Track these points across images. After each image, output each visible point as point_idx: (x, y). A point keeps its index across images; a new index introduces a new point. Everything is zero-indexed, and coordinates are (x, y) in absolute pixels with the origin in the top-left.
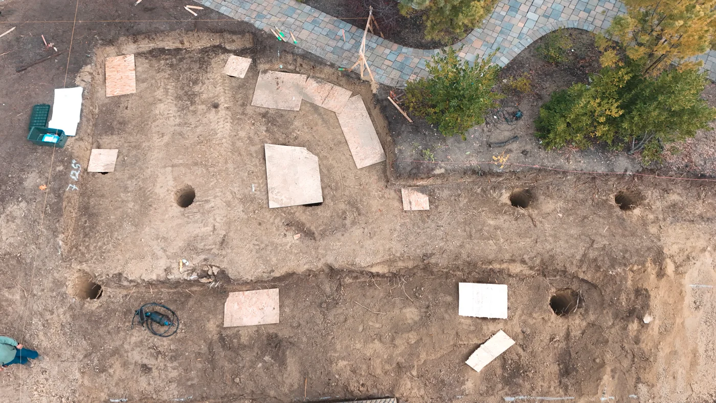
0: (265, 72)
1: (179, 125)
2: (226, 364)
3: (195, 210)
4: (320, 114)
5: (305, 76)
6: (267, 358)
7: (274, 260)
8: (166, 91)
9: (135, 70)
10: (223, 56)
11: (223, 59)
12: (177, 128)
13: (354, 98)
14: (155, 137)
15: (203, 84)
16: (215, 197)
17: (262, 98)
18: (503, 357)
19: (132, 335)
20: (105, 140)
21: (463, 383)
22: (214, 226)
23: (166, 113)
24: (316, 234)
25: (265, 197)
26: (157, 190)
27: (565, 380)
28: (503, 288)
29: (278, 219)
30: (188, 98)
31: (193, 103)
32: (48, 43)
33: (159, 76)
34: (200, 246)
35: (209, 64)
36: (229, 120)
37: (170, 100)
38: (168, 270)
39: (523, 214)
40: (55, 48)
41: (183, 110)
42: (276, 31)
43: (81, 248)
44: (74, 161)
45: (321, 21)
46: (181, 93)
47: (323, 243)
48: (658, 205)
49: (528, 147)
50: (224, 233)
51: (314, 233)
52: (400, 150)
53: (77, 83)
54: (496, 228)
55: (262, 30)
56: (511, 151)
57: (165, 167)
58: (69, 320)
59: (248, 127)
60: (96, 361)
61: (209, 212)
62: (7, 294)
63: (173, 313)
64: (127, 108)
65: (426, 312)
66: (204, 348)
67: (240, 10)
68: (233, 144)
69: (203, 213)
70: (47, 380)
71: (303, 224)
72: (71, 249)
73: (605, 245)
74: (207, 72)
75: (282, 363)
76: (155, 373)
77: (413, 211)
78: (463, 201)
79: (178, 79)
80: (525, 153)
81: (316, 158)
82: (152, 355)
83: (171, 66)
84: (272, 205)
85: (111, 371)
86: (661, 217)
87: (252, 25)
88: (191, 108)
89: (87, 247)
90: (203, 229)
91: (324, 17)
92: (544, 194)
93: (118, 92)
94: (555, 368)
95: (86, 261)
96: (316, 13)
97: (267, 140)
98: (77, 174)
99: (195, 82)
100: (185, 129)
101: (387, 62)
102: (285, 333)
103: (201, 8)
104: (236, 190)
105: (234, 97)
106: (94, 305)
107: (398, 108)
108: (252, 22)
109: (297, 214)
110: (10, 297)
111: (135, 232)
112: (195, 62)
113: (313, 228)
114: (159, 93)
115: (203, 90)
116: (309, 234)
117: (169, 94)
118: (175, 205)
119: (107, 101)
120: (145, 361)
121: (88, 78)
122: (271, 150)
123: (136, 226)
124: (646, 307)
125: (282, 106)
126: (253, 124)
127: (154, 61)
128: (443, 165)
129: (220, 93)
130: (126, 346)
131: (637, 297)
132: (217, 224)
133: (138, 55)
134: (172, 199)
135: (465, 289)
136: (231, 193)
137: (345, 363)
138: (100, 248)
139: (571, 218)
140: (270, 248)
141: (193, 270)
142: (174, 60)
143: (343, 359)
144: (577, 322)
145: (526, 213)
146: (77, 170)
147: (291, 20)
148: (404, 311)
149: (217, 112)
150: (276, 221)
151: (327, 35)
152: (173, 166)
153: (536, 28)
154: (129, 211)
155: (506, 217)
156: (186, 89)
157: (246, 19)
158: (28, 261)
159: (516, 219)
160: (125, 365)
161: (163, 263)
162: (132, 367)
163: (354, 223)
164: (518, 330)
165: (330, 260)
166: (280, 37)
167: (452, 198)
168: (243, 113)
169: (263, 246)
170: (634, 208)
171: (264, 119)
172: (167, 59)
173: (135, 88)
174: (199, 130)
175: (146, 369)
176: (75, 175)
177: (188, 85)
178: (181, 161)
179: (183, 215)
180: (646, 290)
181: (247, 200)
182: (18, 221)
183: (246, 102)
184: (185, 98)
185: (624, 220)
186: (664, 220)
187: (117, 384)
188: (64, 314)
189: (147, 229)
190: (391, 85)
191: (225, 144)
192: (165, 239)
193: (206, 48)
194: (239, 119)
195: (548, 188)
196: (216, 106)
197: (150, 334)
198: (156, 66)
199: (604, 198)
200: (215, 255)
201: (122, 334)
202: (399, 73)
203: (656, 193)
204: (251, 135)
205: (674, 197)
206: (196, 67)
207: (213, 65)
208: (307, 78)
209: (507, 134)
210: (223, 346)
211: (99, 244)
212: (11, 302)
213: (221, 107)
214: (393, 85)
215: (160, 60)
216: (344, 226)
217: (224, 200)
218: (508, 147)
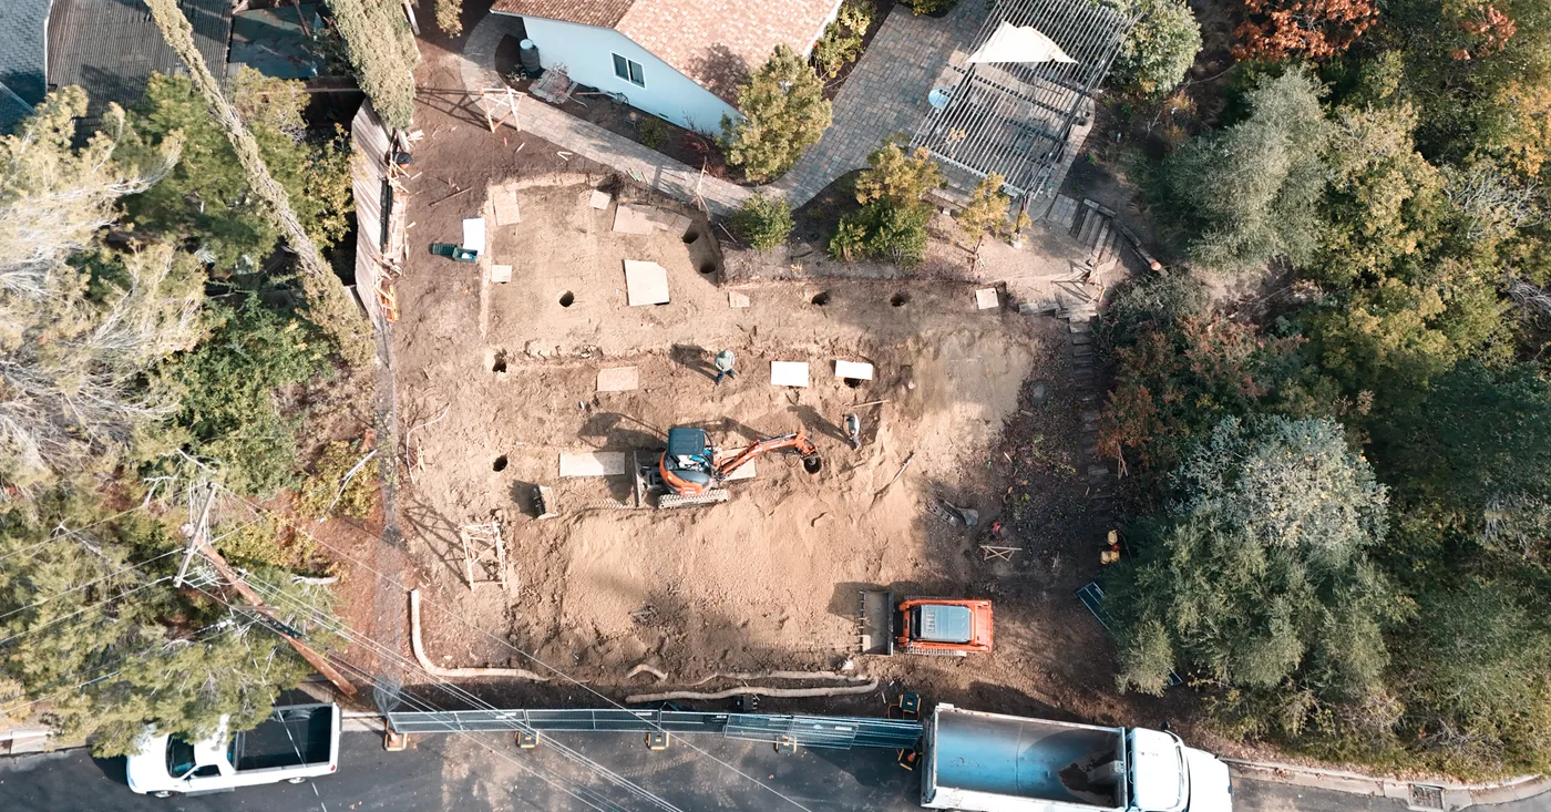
0: (623, 205)
1: (557, 246)
3: (574, 308)
8: (545, 220)
9: (518, 204)
10: (587, 191)
11: (588, 195)
14: (539, 255)
15: (573, 214)
16: (589, 298)
17: (621, 226)
20: (503, 258)
22: (590, 319)
23: (546, 237)
25: (627, 299)
26: (545, 295)
28: (805, 365)
29: (637, 314)
31: (566, 229)
33: (537, 208)
34: (580, 332)
35: (578, 198)
36: (595, 242)
37: (548, 228)
38: (558, 348)
41: (559, 235)
42: (631, 173)
44: (483, 274)
46: (556, 221)
47: (670, 329)
48: (920, 302)
50: (597, 323)
51: (663, 324)
53: (480, 215)
55: (619, 172)
57: (550, 279)
59: (611, 248)
61: (585, 310)
64: (515, 234)
68: (600, 261)
69: (580, 311)
71: (655, 317)
74: (575, 205)
76: (547, 424)
77: (738, 308)
78: (775, 300)
79: (553, 211)
83: (547, 200)
84: (633, 304)
86: (921, 311)
87: (611, 168)
88: (565, 234)
90: (581, 322)
92: (836, 295)
93: (507, 222)
97: (627, 257)
99: (567, 213)
100: (562, 250)
102: (642, 397)
103: (571, 154)
104: (604, 293)
105: (599, 224)
109: (651, 310)
112: (566, 197)
113: (662, 320)
114: (539, 222)
115: (573, 219)
116: (659, 324)
117: (547, 222)
118: (559, 305)
119: (500, 226)
121: (486, 212)
122: (631, 265)
123: (532, 320)
124: (910, 376)
125: (636, 232)
126: (615, 245)
127: (532, 197)
129: (587, 221)
131: (903, 369)
133: (519, 192)
134: (556, 301)
135: (776, 366)
136: (601, 296)
139: (854, 312)
140: (631, 333)
141: (577, 348)
142: (548, 195)
149: (586, 237)
152: (557, 278)
153: (837, 170)
154: (526, 309)
156: (560, 218)
160: (526, 417)
161: (554, 344)
163: (692, 316)
168: (607, 237)
169: (626, 331)
170: (904, 305)
171: (623, 242)
172: (542, 195)
173: (519, 218)
174: (573, 250)
178: (561, 274)
179: (566, 311)
180: (909, 365)
181: (613, 300)
182: (451, 314)
183: (609, 228)
184: (560, 226)
185: (896, 313)
186: (924, 313)
189: (540, 321)
191: (593, 261)
192: (554, 327)
193: (575, 185)
194: (604, 241)
195: (839, 290)
196: (585, 232)
198: (534, 200)
199: (882, 298)
200: (592, 338)
203: (920, 294)
204: (614, 253)
205: (932, 296)
206: (566, 201)
207: (581, 199)
211: (508, 330)
213: (589, 232)
215: (537, 196)
216: (686, 318)
217: (595, 301)
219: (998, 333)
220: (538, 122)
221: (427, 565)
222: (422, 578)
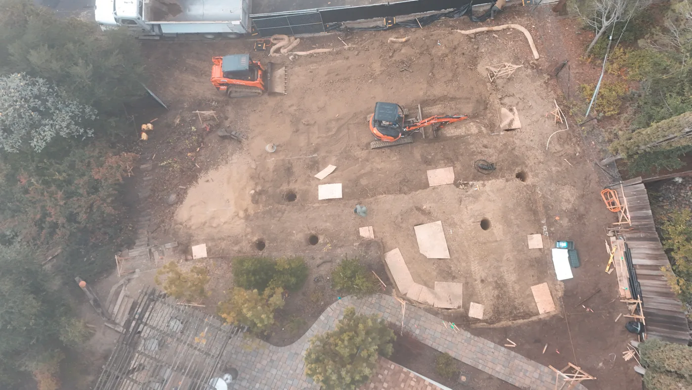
0: (459, 307)
1: (500, 267)
2: (448, 153)
3: (478, 217)
4: (423, 280)
5: (435, 306)
6: (430, 157)
7: (433, 195)
8: (514, 290)
9: (536, 303)
10: (487, 318)
11: (486, 315)
12: (501, 265)
13: (405, 292)
14: (511, 258)
15: (493, 296)
16: (470, 225)
17: (457, 288)
18: (318, 171)
19: (496, 160)
20: (538, 254)
21: (337, 160)
22: (467, 209)
23: (510, 274)
24: (415, 209)
25: (444, 227)
26: (501, 226)
27: (290, 166)
28: (320, 198)
29: (435, 216)
30: (500, 285)
31: (496, 282)
32: (590, 310)
33: (520, 301)
34: (471, 198)
35: (493, 311)
36: (473, 273)
37: (510, 283)
38: (484, 185)
39: (312, 230)
40: (585, 307)
41: (501, 277)
42: (457, 330)
43: (530, 192)
44: (548, 235)
45: (431, 339)
46: (505, 289)
47: (411, 205)
48: (244, 243)
49: (312, 261)
50: (461, 206)
51: (416, 210)
52: (377, 253)
53: (562, 284)
54: (326, 221)
55: (465, 330)
56: (320, 259)
57: (501, 240)
58: (526, 162)
59: (462, 269)
60: (509, 147)
61: (471, 216)
62: (559, 169)
63: (478, 171)
64: (533, 276)
65: (357, 183)
66: (460, 158)
67: (481, 345)
68: (467, 257)
69: (474, 216)
70: (529, 138)
71: (422, 214)
72: (534, 191)
73: (273, 220)
74: (493, 305)
75: (422, 156)
76: (481, 145)
77: (367, 226)
78: (342, 234)
79: (509, 298)
80: (313, 258)
81: (421, 252)
82: (484, 152)
83: (516, 308)
84: (439, 222)
85: (501, 144)
86: (244, 237)
87: (472, 333)
88: (496, 279)
89: (527, 193)
90: (472, 207)
91: (429, 343)
92: (301, 243)
93: (541, 285)
94: (294, 170)
95: (525, 186)
96: (435, 346)
97: (449, 261)
98: (544, 230)
99: (498, 296)
100: (496, 264)
101: (388, 311)
102: (423, 166)
103: (506, 345)
104: (460, 230)
105: (474, 289)
106: (518, 170)
107: (380, 280)
108: (472, 336)
109: (426, 219)
110: (557, 168)
111: (506, 203)
112: (502, 313)
113: (417, 212)
114: (517, 287)
115: (493, 292)
116: (419, 209)
117: (511, 288)
118: (490, 219)
119: (545, 279)
120: (486, 149)
121: (558, 287)
122: (445, 254)
123: (506, 206)
124: (253, 196)
125: (445, 284)
126: (459, 271)
127: (527, 310)
128: (355, 248)
129: (482, 290)
130: (496, 154)
131: (258, 200)
132: (466, 210)
133: (538, 314)
134: (492, 223)
135: (339, 195)
136: (462, 228)
137: (393, 159)
138: (520, 193)
139: (289, 231)
140: (437, 200)
141: (472, 186)
142: (515, 313)
143: (394, 160)
144: (285, 188)
145: (311, 231)
146: (545, 231)
147: (449, 339)
148: (367, 183)
149: (481, 277)
150: (436, 214)
151: (426, 329)
152: (496, 241)
153: (303, 344)
154: (512, 214)
155: (321, 228)
156: (502, 292)
157: (476, 338)
158: (553, 184)
159: (316, 227)
160: (495, 147)
161: (487, 188)
162: (492, 146)
163: (397, 217)
164: (312, 182)
165: (406, 197)
166: (453, 325)
167: (348, 235)
168: (466, 278)
169: (440, 201)
170: (256, 241)
171: (454, 275)
172: (520, 313)
173: (533, 290)
174: (488, 265)
175: (485, 147)
176: (545, 228)
177: (502, 294)
178: (493, 244)
179: (484, 214)
180: (253, 203)
181: (453, 225)
182: (564, 200)
183: (466, 285)
184: (501, 285)
185: (263, 233)
186: (242, 236)
187: (497, 140)
188: (529, 164)
189: (500, 205)
190: (385, 295)
191: (472, 257)
192: (490, 200)
193: (498, 322)
194: (468, 274)
195: (299, 246)
196: (482, 281)
197: (487, 161)
198: (525, 308)
199: (271, 244)
200: (463, 194)
201: (500, 160)
202: (381, 304)
203: (244, 250)
204: (459, 264)
205: (236, 248)
206: (501, 309)
207: (490, 310)
208: (433, 305)
209: (322, 268)
210: (451, 159)
211: (522, 195)
212: (555, 166)
213: (479, 281)
214: (384, 296)
215: (524, 312)
216: (402, 215)
217: (465, 224)
218: (321, 261)
219: (193, 227)
220: (536, 375)
221: (535, 71)
222: (536, 65)
